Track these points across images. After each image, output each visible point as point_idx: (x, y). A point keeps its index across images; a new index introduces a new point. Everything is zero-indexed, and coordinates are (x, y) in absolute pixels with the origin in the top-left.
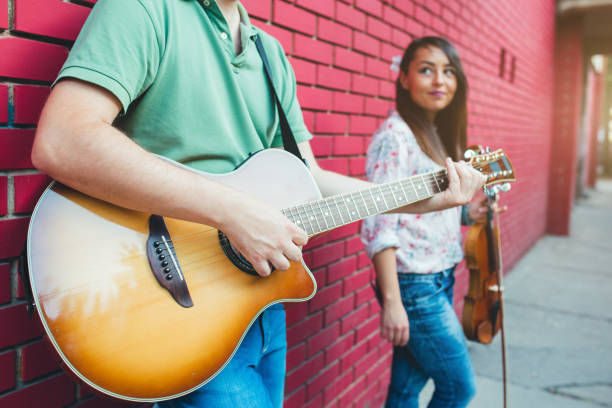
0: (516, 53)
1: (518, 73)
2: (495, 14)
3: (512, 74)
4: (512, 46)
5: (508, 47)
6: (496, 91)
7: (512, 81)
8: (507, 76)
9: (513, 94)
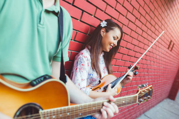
0: (175, 42)
1: (174, 48)
2: (172, 29)
3: (172, 49)
4: (175, 40)
5: (173, 40)
6: (165, 53)
7: (171, 51)
8: (170, 49)
9: (170, 55)
